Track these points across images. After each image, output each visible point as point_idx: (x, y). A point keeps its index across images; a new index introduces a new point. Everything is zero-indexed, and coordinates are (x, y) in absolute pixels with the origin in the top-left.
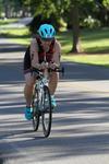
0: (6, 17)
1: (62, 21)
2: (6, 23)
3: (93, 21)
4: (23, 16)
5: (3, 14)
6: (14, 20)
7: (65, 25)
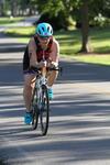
0: (12, 15)
1: (70, 20)
2: (12, 22)
3: (103, 19)
4: (30, 14)
5: (9, 13)
6: (20, 18)
7: (74, 23)
